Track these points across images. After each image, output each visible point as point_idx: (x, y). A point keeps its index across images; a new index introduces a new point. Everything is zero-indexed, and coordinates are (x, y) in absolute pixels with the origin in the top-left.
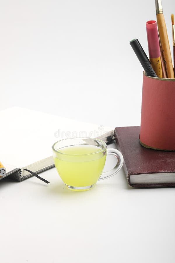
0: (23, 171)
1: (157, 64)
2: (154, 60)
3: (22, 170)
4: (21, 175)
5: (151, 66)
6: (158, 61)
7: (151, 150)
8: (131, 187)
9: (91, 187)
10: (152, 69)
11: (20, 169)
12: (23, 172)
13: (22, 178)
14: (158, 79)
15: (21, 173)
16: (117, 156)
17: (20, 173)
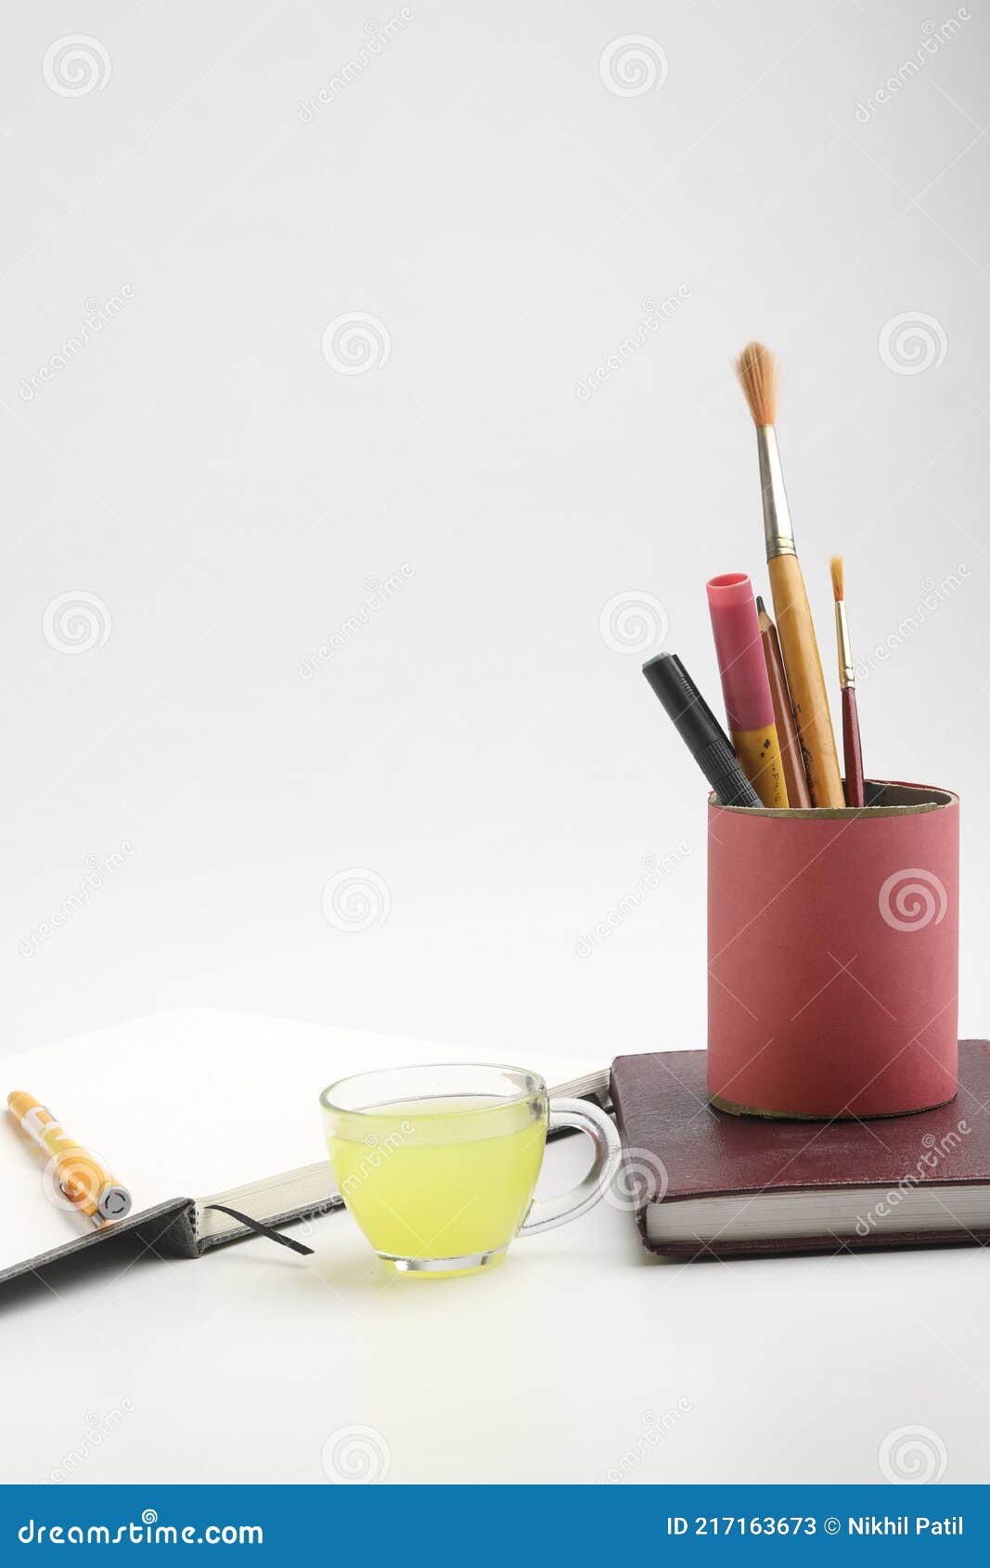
0: (205, 1214)
1: (763, 754)
2: (749, 737)
3: (199, 1208)
4: (194, 1230)
5: (735, 764)
6: (767, 744)
7: (752, 1120)
8: (654, 1254)
9: (484, 1261)
10: (741, 775)
11: (190, 1203)
12: (207, 1216)
13: (200, 1241)
14: (764, 815)
15: (198, 1218)
16: (597, 1133)
17: (193, 1221)
